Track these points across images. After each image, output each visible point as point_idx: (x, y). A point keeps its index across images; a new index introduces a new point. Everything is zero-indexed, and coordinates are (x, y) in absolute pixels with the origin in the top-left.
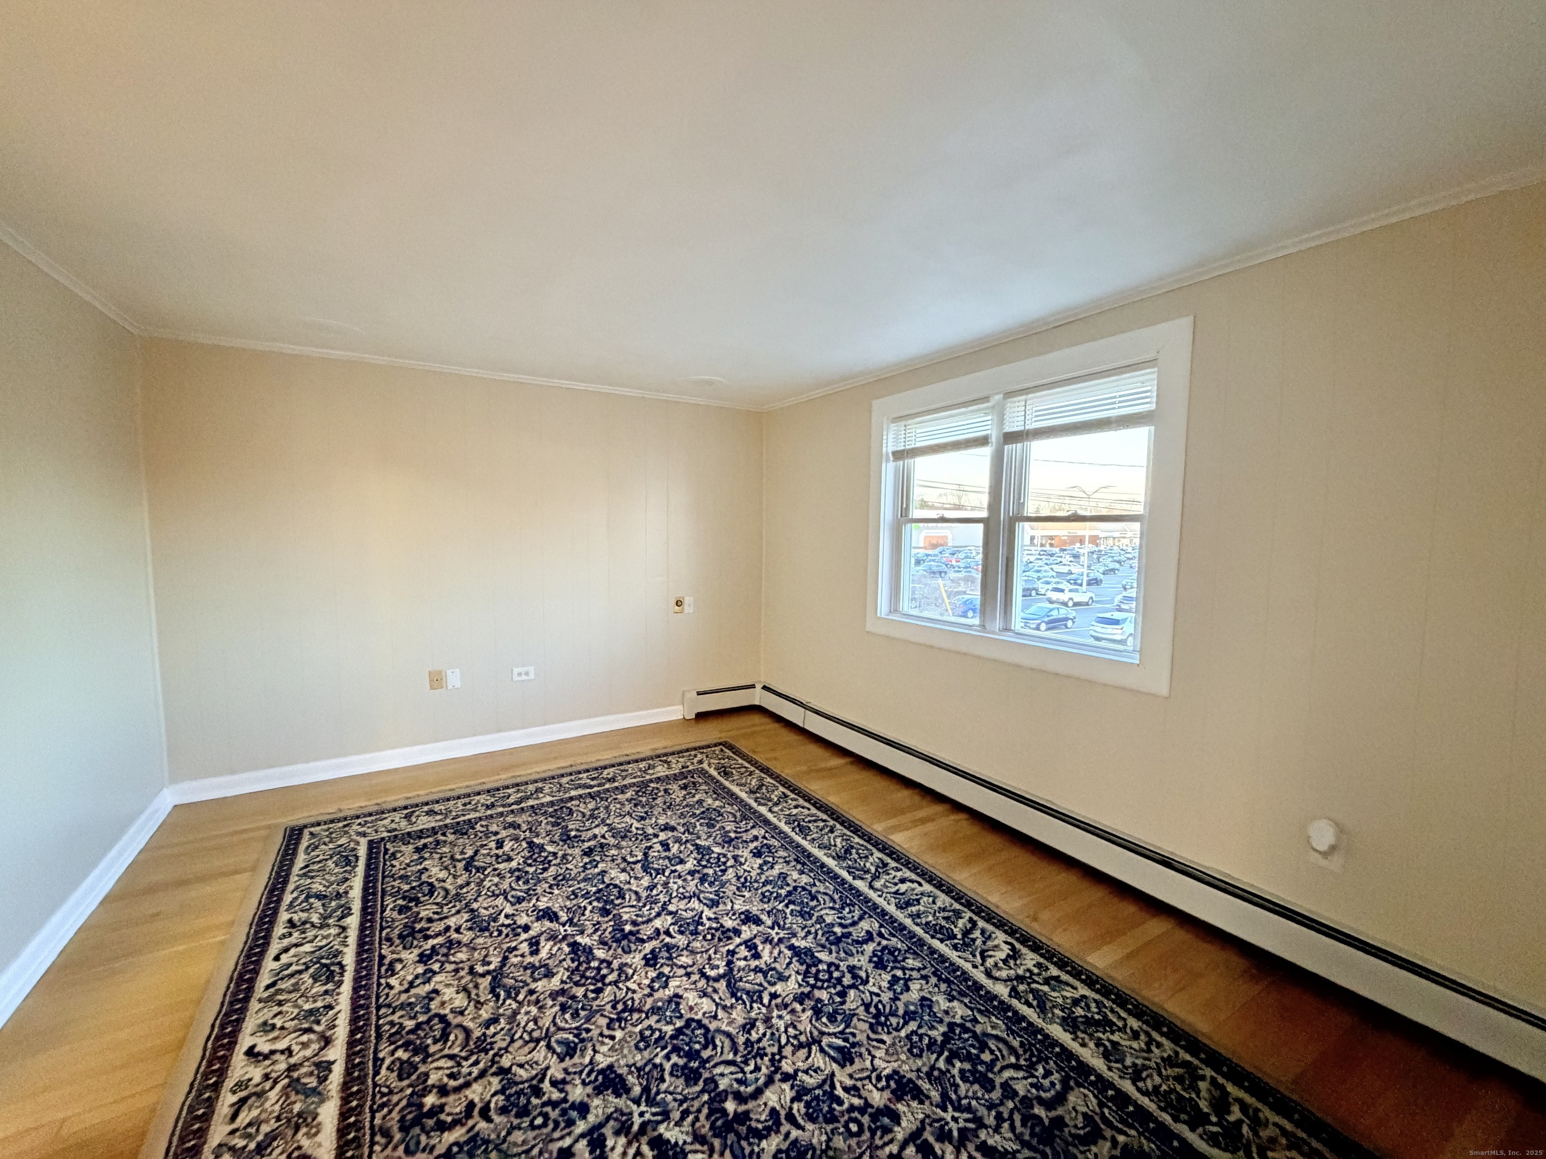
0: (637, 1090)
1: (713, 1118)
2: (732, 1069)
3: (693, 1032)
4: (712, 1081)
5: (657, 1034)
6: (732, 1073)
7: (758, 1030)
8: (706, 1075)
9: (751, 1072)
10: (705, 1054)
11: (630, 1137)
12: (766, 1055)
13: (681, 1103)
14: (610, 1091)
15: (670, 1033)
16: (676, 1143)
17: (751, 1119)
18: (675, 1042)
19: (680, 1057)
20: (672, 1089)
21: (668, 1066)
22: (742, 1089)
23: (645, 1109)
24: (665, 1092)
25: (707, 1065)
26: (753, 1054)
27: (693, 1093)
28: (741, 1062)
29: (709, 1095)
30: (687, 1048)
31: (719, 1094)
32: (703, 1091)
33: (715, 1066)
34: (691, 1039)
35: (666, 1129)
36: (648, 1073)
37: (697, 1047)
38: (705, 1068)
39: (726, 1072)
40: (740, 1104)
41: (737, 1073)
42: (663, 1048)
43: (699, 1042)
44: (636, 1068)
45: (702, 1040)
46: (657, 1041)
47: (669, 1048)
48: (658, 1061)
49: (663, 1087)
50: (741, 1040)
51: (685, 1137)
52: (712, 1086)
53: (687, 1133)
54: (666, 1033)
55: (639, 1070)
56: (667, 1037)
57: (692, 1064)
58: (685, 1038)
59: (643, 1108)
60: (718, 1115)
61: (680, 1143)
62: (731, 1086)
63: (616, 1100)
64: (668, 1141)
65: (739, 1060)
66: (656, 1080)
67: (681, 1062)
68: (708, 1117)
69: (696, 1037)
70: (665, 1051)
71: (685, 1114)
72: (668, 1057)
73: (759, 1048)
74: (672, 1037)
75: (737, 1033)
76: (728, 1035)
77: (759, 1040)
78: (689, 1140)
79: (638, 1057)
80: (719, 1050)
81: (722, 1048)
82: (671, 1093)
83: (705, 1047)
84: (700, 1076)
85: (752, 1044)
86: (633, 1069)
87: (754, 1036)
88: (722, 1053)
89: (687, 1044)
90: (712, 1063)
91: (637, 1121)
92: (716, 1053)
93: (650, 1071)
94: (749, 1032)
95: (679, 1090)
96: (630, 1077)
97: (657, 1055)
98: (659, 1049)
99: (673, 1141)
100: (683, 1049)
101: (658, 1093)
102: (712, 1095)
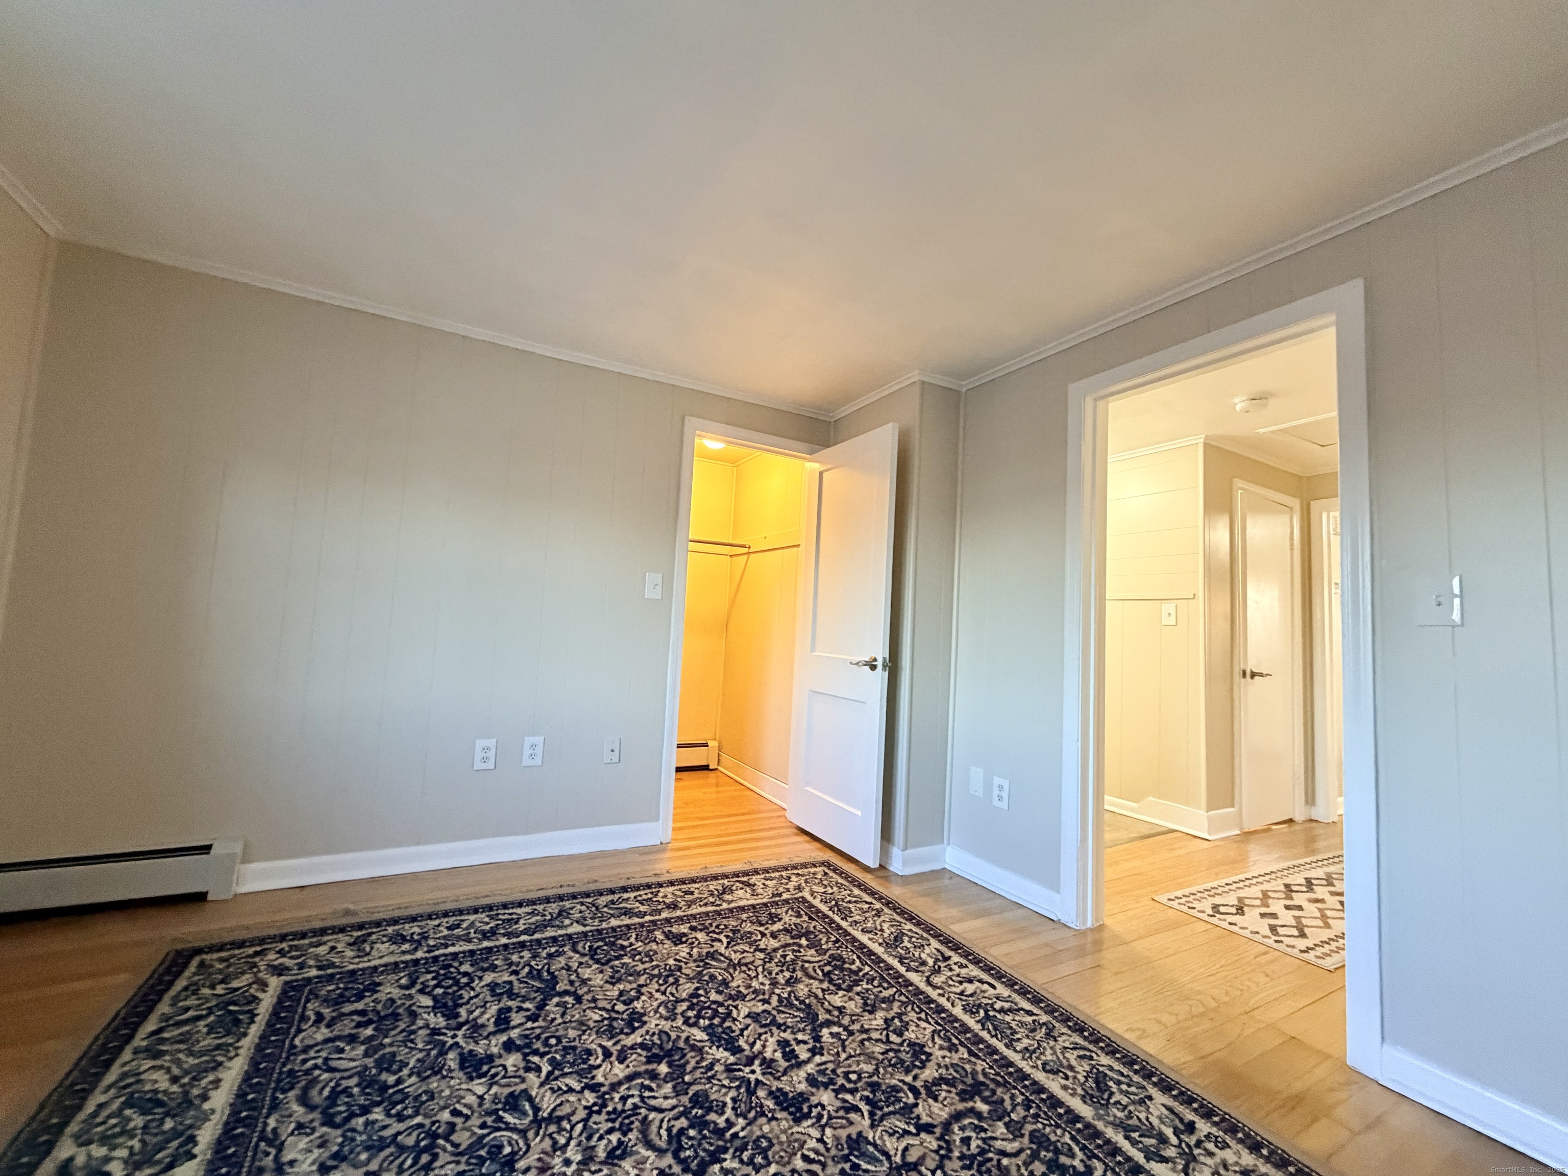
0: (761, 1093)
1: (682, 1061)
2: (653, 1102)
3: (696, 1155)
4: (677, 1093)
5: (745, 1156)
6: (655, 1098)
7: (606, 1146)
8: (685, 1099)
9: (632, 1096)
10: (683, 1122)
11: (761, 1057)
12: (608, 1113)
13: (713, 1077)
14: (791, 1095)
15: (728, 1156)
16: (718, 1047)
17: (646, 1057)
18: (721, 1143)
19: (714, 1122)
20: (724, 1090)
21: (729, 1113)
22: (647, 1082)
23: (750, 1076)
24: (730, 1088)
25: (682, 1109)
26: (624, 1115)
27: (700, 1083)
28: (641, 1108)
29: (683, 1080)
30: (705, 1132)
31: (673, 1079)
32: (690, 1084)
33: (674, 1108)
34: (700, 1144)
35: (727, 1059)
36: (751, 1108)
37: (692, 1133)
38: (685, 1106)
39: (661, 1100)
40: (653, 1070)
41: (649, 1097)
42: (735, 1135)
43: (690, 1138)
44: (767, 1116)
45: (684, 1140)
46: (744, 1148)
47: (728, 1135)
48: (741, 1122)
49: (733, 1093)
50: (633, 1136)
51: (711, 1051)
52: (679, 1088)
53: (708, 1053)
54: (734, 1157)
55: (763, 1114)
56: (731, 1151)
57: (700, 1112)
58: (707, 1146)
59: (752, 1077)
60: (677, 1063)
61: (714, 1048)
62: (659, 1086)
63: (781, 1086)
64: (725, 1049)
65: (643, 1111)
66: (741, 1100)
67: (712, 1117)
68: (688, 1062)
69: (692, 1146)
70: (732, 1131)
71: (711, 1067)
72: (730, 1124)
73: (613, 1121)
74: (725, 1150)
75: (636, 1145)
76: (650, 1145)
77: (610, 1131)
78: (707, 1049)
79: (766, 1129)
80: (665, 1125)
81: (660, 1127)
82: (724, 1086)
83: (682, 1131)
84: (691, 1100)
85: (620, 1129)
86: (770, 1115)
87: (614, 1138)
88: (662, 1121)
89: (705, 1137)
90: (676, 1111)
91: (756, 1066)
92: (669, 1121)
93: (749, 1112)
94: (620, 1143)
95: (715, 1088)
96: (772, 1106)
97: (743, 1129)
98: (741, 1134)
99: (721, 1049)
100: (709, 1131)
101: (738, 1088)
102: (680, 1080)
